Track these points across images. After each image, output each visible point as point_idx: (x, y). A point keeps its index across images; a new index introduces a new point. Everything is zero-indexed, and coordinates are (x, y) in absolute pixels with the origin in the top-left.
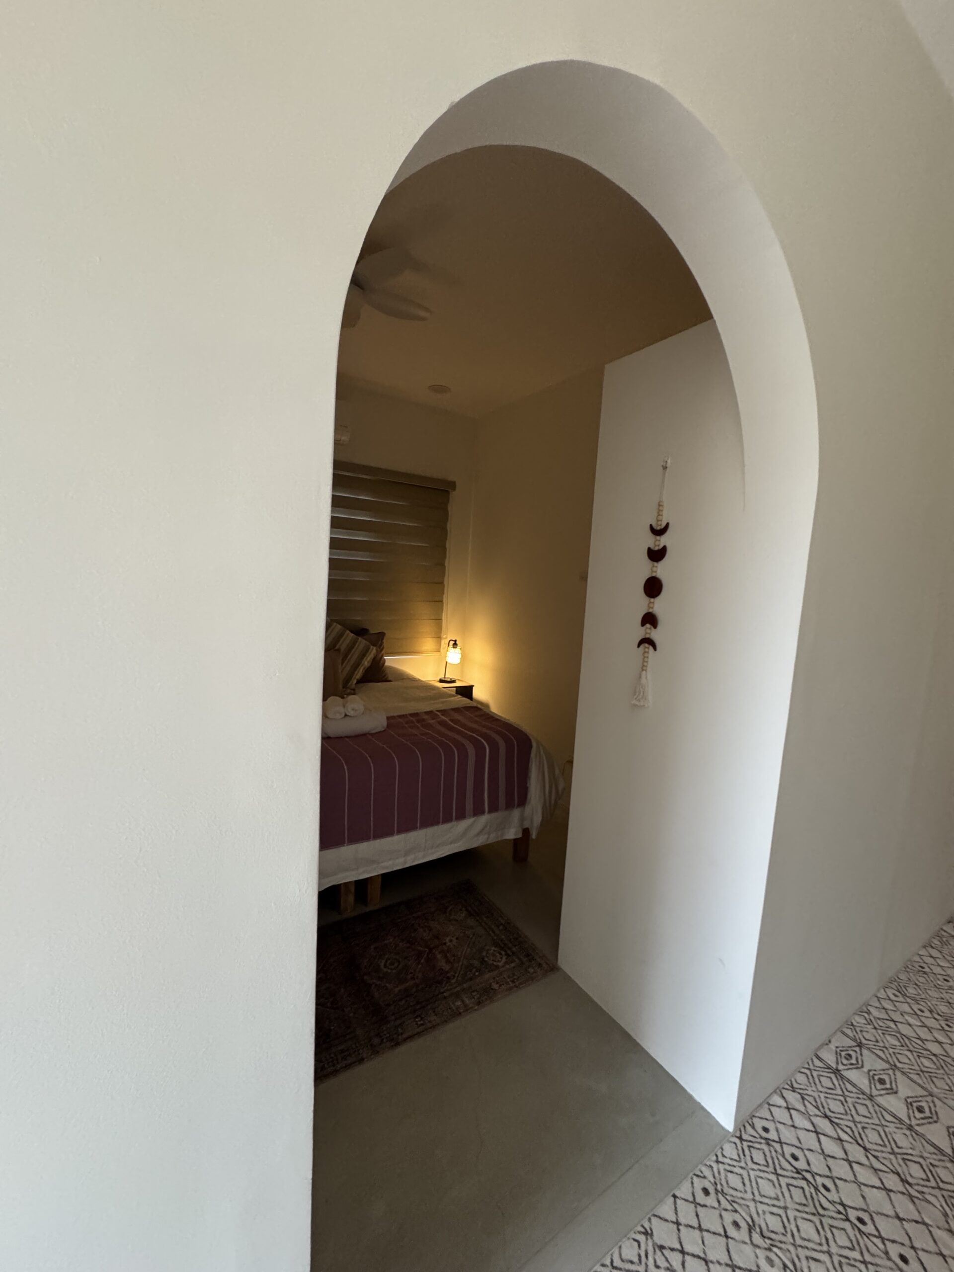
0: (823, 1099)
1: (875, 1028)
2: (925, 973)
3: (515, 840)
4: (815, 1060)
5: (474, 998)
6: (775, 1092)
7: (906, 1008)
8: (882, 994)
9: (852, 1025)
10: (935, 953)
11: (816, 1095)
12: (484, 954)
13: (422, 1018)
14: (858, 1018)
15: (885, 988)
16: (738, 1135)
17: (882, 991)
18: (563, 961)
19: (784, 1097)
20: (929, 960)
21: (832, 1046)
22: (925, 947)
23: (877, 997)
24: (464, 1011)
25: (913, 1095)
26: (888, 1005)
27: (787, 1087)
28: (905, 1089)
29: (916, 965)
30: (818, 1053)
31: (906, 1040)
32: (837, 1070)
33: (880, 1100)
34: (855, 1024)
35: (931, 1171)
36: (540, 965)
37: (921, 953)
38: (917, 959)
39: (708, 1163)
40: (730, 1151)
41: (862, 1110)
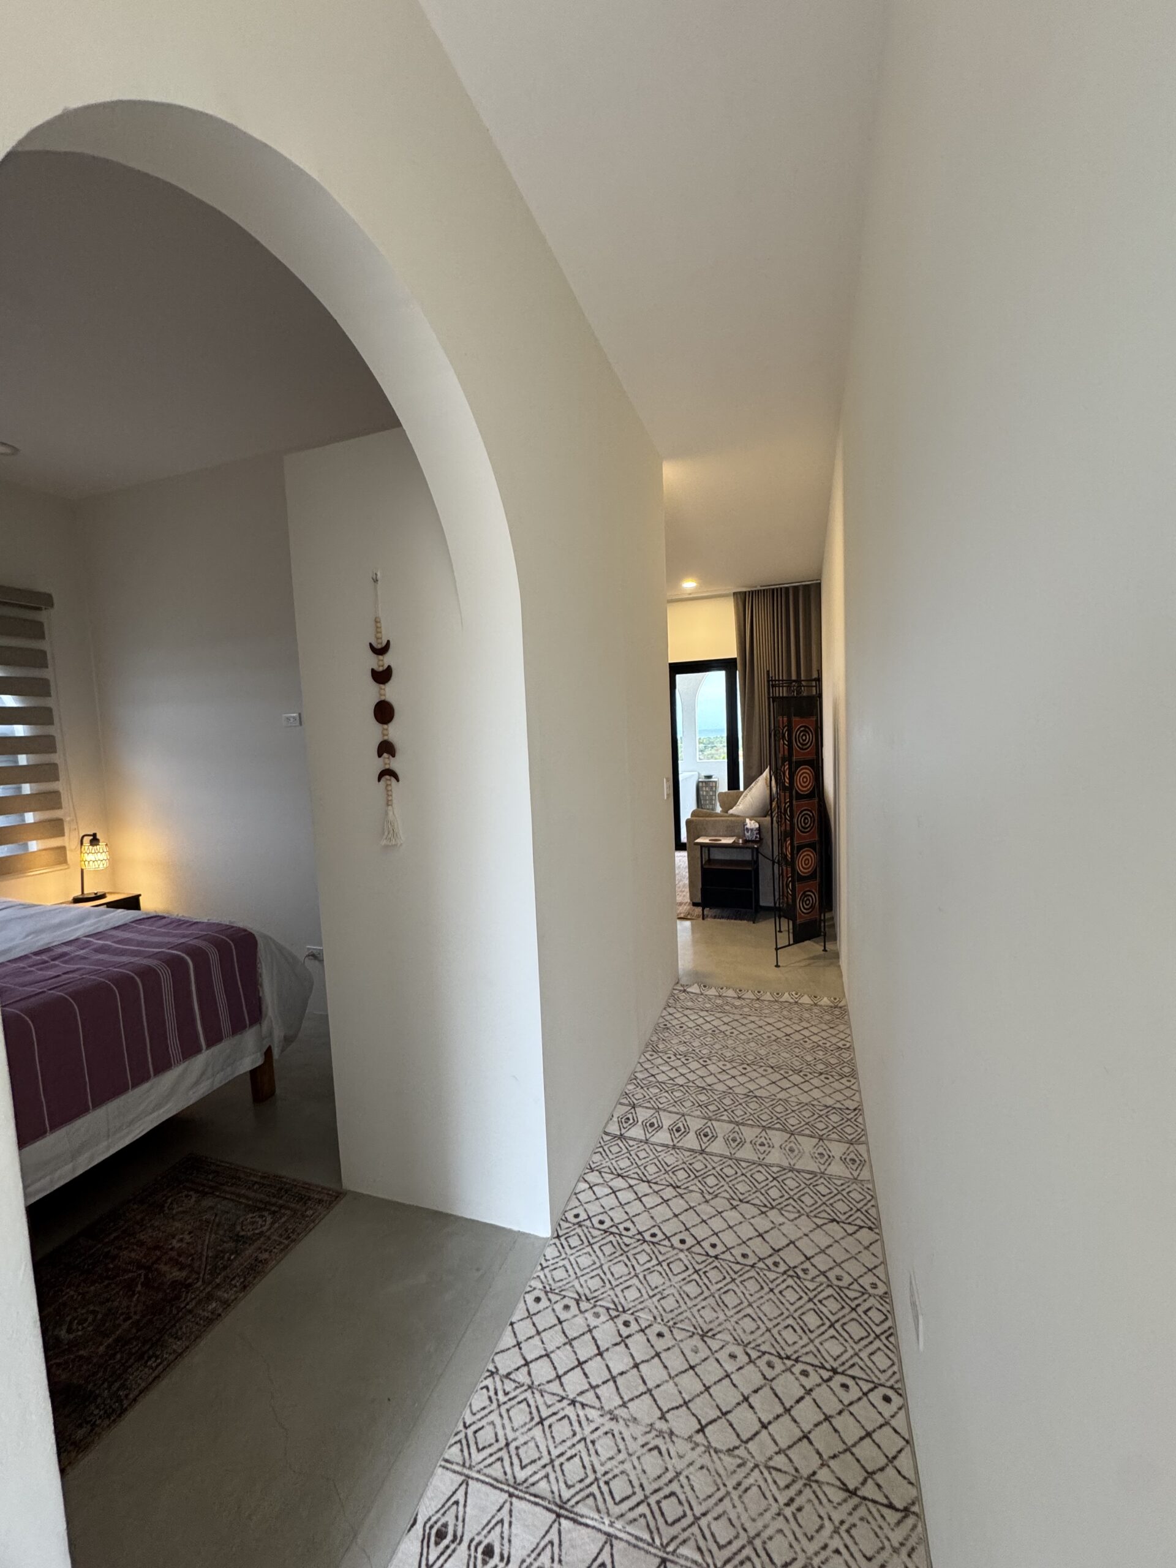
0: (615, 1164)
1: (642, 1088)
2: (668, 1029)
3: (254, 1073)
4: (604, 1136)
5: (235, 1286)
6: (578, 1181)
7: (660, 1061)
8: (643, 1059)
9: (626, 1094)
10: (671, 1010)
11: (609, 1164)
12: (238, 1228)
13: (157, 1357)
14: (631, 1087)
15: (643, 1053)
16: (555, 1235)
17: (643, 1056)
18: (351, 1180)
19: (586, 1181)
20: (668, 1018)
21: (615, 1119)
22: (665, 1009)
23: (639, 1063)
24: (223, 1311)
25: (672, 1122)
26: (647, 1065)
27: (587, 1171)
28: (667, 1121)
29: (661, 1025)
30: (607, 1130)
31: (663, 1085)
32: (621, 1135)
33: (653, 1140)
34: (628, 1092)
35: (690, 1169)
36: (320, 1201)
37: (663, 1015)
38: (661, 1020)
39: (535, 1276)
40: (551, 1252)
41: (642, 1154)
